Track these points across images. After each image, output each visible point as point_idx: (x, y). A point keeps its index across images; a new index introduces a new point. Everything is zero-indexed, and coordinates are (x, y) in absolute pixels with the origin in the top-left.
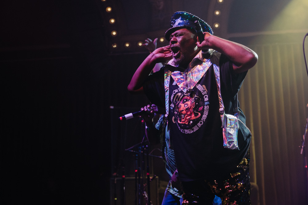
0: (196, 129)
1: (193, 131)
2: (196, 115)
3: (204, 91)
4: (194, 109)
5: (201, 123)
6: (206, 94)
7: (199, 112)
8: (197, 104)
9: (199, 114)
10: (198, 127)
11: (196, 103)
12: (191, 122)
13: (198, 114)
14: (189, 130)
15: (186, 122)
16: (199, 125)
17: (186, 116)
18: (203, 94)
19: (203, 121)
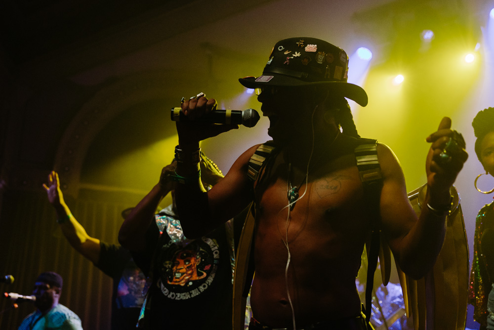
0: (195, 293)
1: (191, 296)
2: (200, 274)
3: (215, 246)
4: (198, 267)
5: (204, 286)
6: (216, 250)
7: (205, 271)
8: (203, 260)
9: (205, 274)
10: (199, 291)
11: (201, 260)
12: (191, 283)
13: (202, 274)
14: (184, 294)
15: (183, 283)
16: (202, 288)
17: (185, 275)
18: (213, 249)
19: (208, 285)
